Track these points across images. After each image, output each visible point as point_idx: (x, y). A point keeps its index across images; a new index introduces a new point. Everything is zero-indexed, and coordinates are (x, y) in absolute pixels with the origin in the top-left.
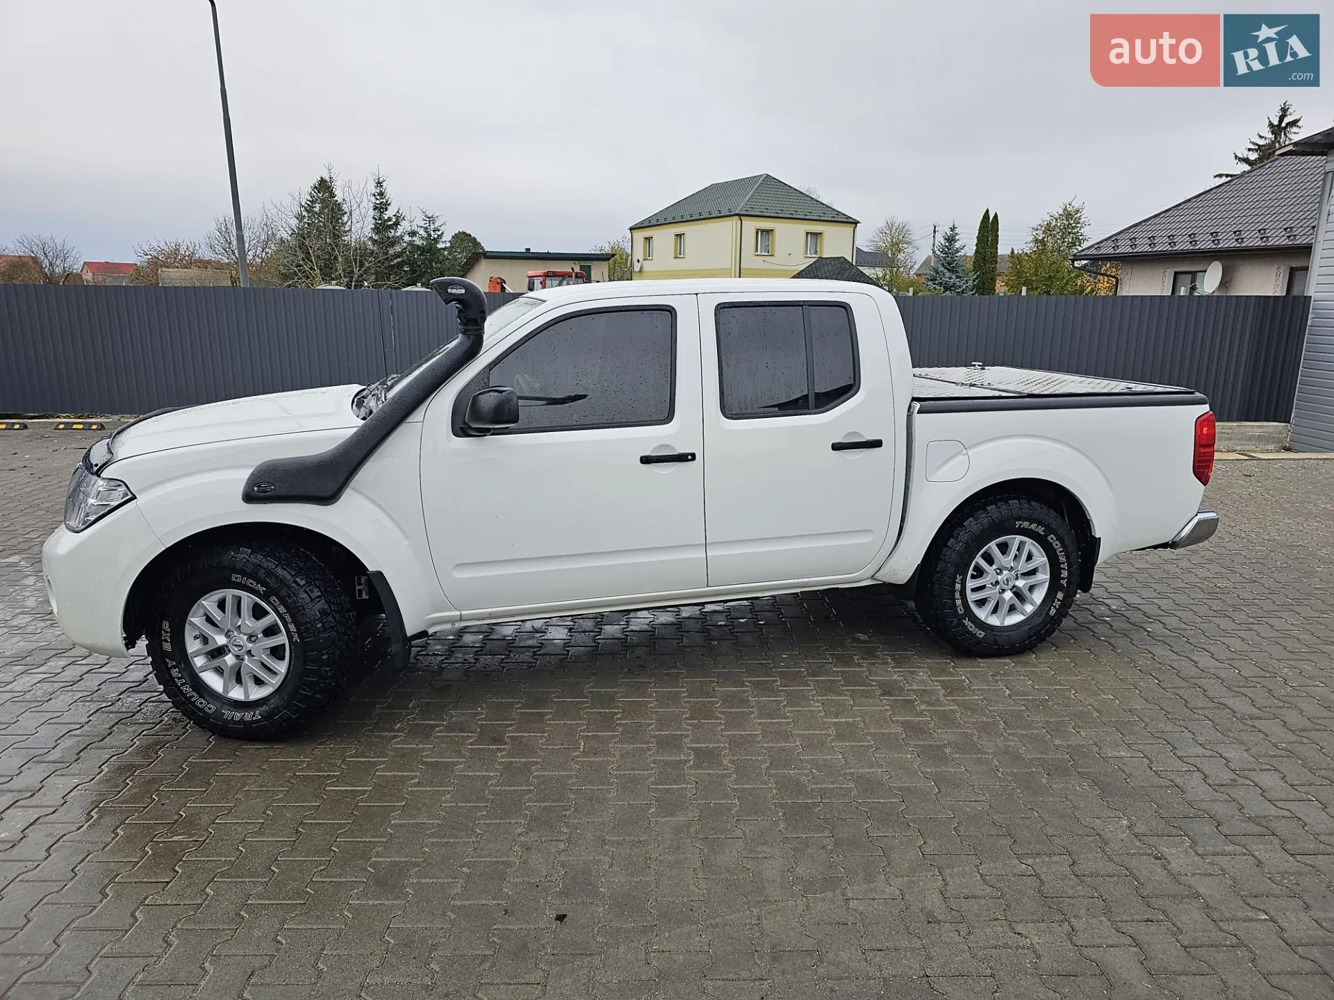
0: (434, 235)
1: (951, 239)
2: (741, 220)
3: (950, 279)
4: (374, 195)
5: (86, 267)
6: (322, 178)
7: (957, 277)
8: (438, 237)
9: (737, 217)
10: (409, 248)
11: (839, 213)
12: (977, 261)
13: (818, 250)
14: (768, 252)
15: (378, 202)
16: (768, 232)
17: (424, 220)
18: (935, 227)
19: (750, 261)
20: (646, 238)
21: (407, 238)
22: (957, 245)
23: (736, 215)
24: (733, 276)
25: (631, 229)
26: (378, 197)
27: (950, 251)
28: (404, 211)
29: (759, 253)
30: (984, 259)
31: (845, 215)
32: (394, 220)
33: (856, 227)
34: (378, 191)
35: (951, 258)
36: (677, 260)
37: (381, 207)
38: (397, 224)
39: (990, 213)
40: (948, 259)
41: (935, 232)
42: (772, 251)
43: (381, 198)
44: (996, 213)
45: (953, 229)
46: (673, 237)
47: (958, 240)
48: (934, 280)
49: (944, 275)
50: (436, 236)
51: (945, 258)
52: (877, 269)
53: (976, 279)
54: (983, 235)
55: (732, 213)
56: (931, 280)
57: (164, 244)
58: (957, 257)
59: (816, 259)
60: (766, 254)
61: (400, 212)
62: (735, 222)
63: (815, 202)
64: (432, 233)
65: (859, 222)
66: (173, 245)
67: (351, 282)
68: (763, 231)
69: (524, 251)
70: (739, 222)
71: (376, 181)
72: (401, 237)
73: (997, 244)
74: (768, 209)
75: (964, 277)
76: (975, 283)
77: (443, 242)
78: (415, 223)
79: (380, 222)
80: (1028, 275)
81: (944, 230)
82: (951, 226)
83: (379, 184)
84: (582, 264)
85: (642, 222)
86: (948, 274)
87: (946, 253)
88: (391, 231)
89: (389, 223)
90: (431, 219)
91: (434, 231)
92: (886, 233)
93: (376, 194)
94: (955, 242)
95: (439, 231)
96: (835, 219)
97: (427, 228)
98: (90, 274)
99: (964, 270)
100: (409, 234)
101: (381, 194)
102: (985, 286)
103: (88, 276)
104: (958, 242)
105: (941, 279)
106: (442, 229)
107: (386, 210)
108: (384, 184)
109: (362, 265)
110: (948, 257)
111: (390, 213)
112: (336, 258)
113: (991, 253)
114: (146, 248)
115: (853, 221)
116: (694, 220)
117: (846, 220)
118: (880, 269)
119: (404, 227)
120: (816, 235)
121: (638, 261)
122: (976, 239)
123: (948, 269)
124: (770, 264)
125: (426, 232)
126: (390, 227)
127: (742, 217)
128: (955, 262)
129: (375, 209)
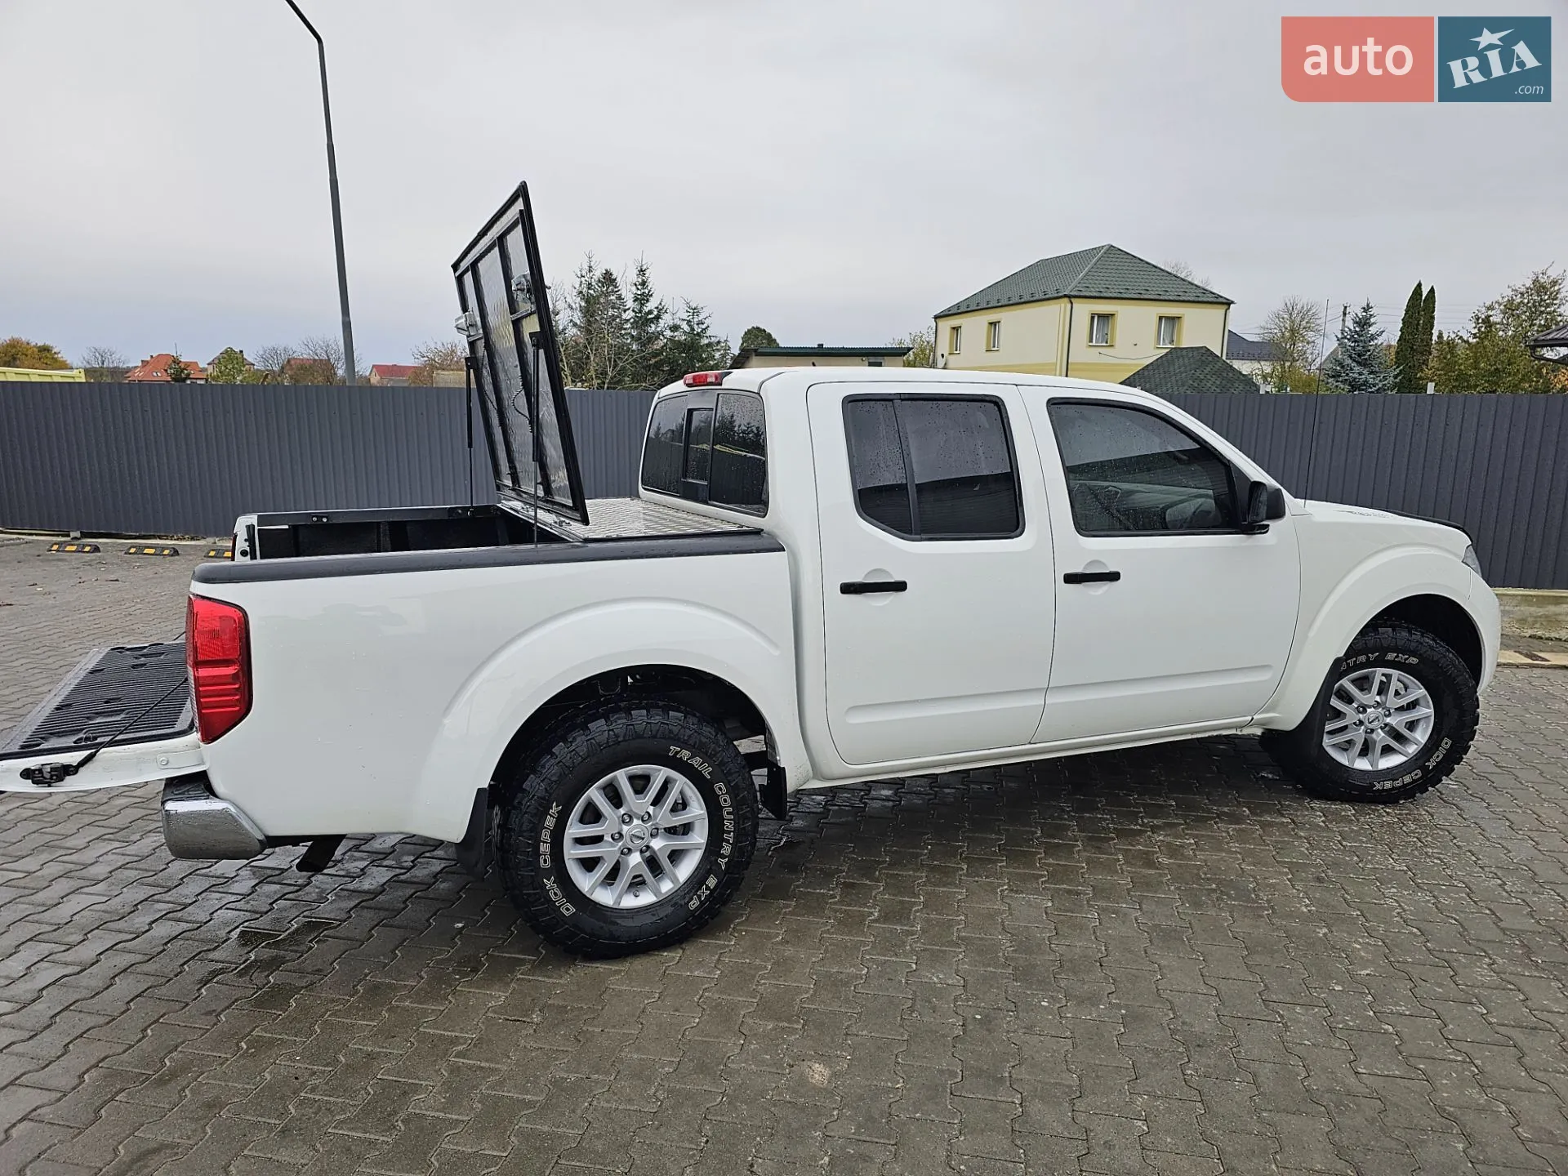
0: (698, 329)
1: (1363, 323)
2: (1072, 303)
3: (1360, 375)
4: (636, 285)
5: (374, 370)
6: (606, 270)
7: (1372, 373)
8: (702, 331)
9: (1066, 300)
10: (669, 345)
11: (1205, 291)
12: (1402, 350)
13: (1175, 339)
14: (1107, 342)
15: (639, 292)
16: (1105, 318)
17: (687, 311)
18: (1346, 307)
19: (1082, 352)
20: (954, 328)
21: (668, 333)
22: (1373, 330)
23: (1065, 296)
24: (1058, 373)
25: (936, 317)
26: (639, 287)
27: (1362, 338)
28: (667, 303)
29: (1094, 344)
30: (1412, 348)
31: (1214, 294)
32: (655, 313)
33: (1229, 308)
34: (640, 280)
35: (1363, 347)
36: (989, 353)
37: (642, 299)
38: (658, 317)
39: (1423, 287)
40: (1358, 348)
41: (1345, 314)
42: (1112, 340)
43: (643, 289)
44: (1432, 288)
45: (1367, 309)
46: (986, 325)
47: (1373, 323)
48: (1336, 376)
49: (1351, 369)
50: (699, 330)
51: (1353, 348)
52: (1262, 363)
53: (1398, 375)
54: (1411, 317)
55: (1060, 294)
56: (1333, 377)
57: (441, 345)
58: (1371, 346)
59: (1168, 350)
60: (1104, 344)
61: (663, 304)
62: (1063, 305)
63: (1174, 278)
64: (696, 327)
65: (1233, 302)
66: (449, 346)
67: (604, 384)
68: (1100, 316)
69: (816, 346)
70: (1069, 306)
71: (639, 268)
72: (662, 333)
73: (1432, 329)
74: (1108, 288)
75: (1381, 373)
76: (1398, 380)
77: (707, 337)
78: (678, 315)
79: (640, 315)
80: (1462, 367)
81: (1356, 310)
82: (1365, 305)
83: (642, 272)
84: (871, 361)
85: (949, 309)
86: (1357, 369)
87: (1355, 342)
88: (652, 325)
89: (650, 316)
90: (695, 311)
91: (697, 324)
92: (1283, 318)
93: (637, 283)
94: (1370, 326)
95: (703, 324)
96: (1200, 299)
97: (689, 321)
98: (378, 377)
99: (1381, 363)
100: (670, 328)
101: (643, 283)
102: (1409, 384)
103: (375, 380)
104: (1374, 326)
105: (1347, 374)
106: (707, 322)
107: (648, 301)
108: (647, 272)
109: (616, 366)
110: (1358, 346)
111: (651, 305)
112: (588, 358)
113: (1422, 340)
114: (423, 349)
115: (1224, 301)
116: (1012, 305)
117: (1215, 300)
118: (1268, 363)
119: (666, 320)
120: (1173, 320)
121: (943, 355)
122: (1401, 322)
123: (1358, 362)
124: (1105, 356)
125: (689, 326)
126: (651, 321)
127: (1073, 300)
128: (1369, 353)
129: (634, 301)
